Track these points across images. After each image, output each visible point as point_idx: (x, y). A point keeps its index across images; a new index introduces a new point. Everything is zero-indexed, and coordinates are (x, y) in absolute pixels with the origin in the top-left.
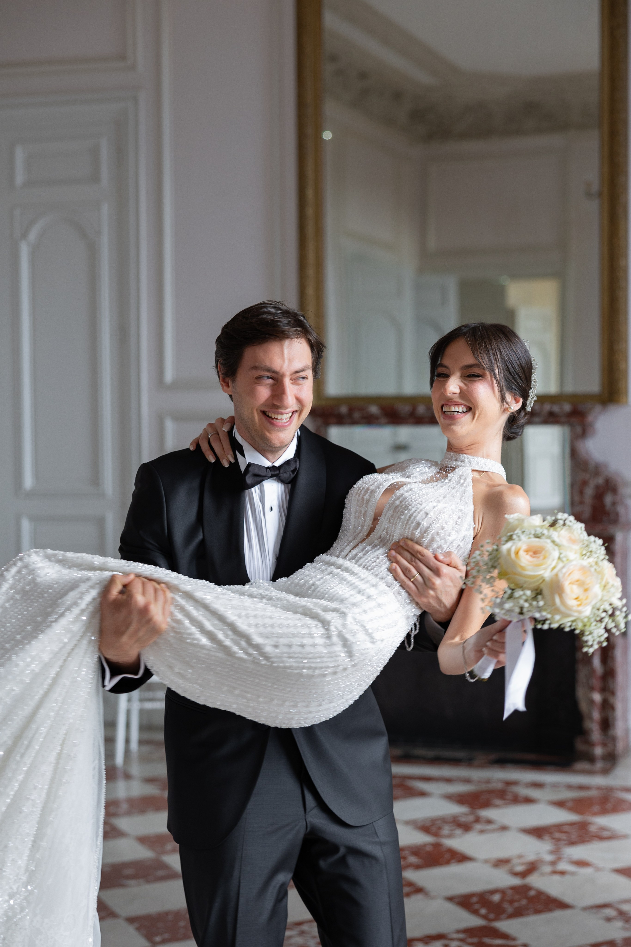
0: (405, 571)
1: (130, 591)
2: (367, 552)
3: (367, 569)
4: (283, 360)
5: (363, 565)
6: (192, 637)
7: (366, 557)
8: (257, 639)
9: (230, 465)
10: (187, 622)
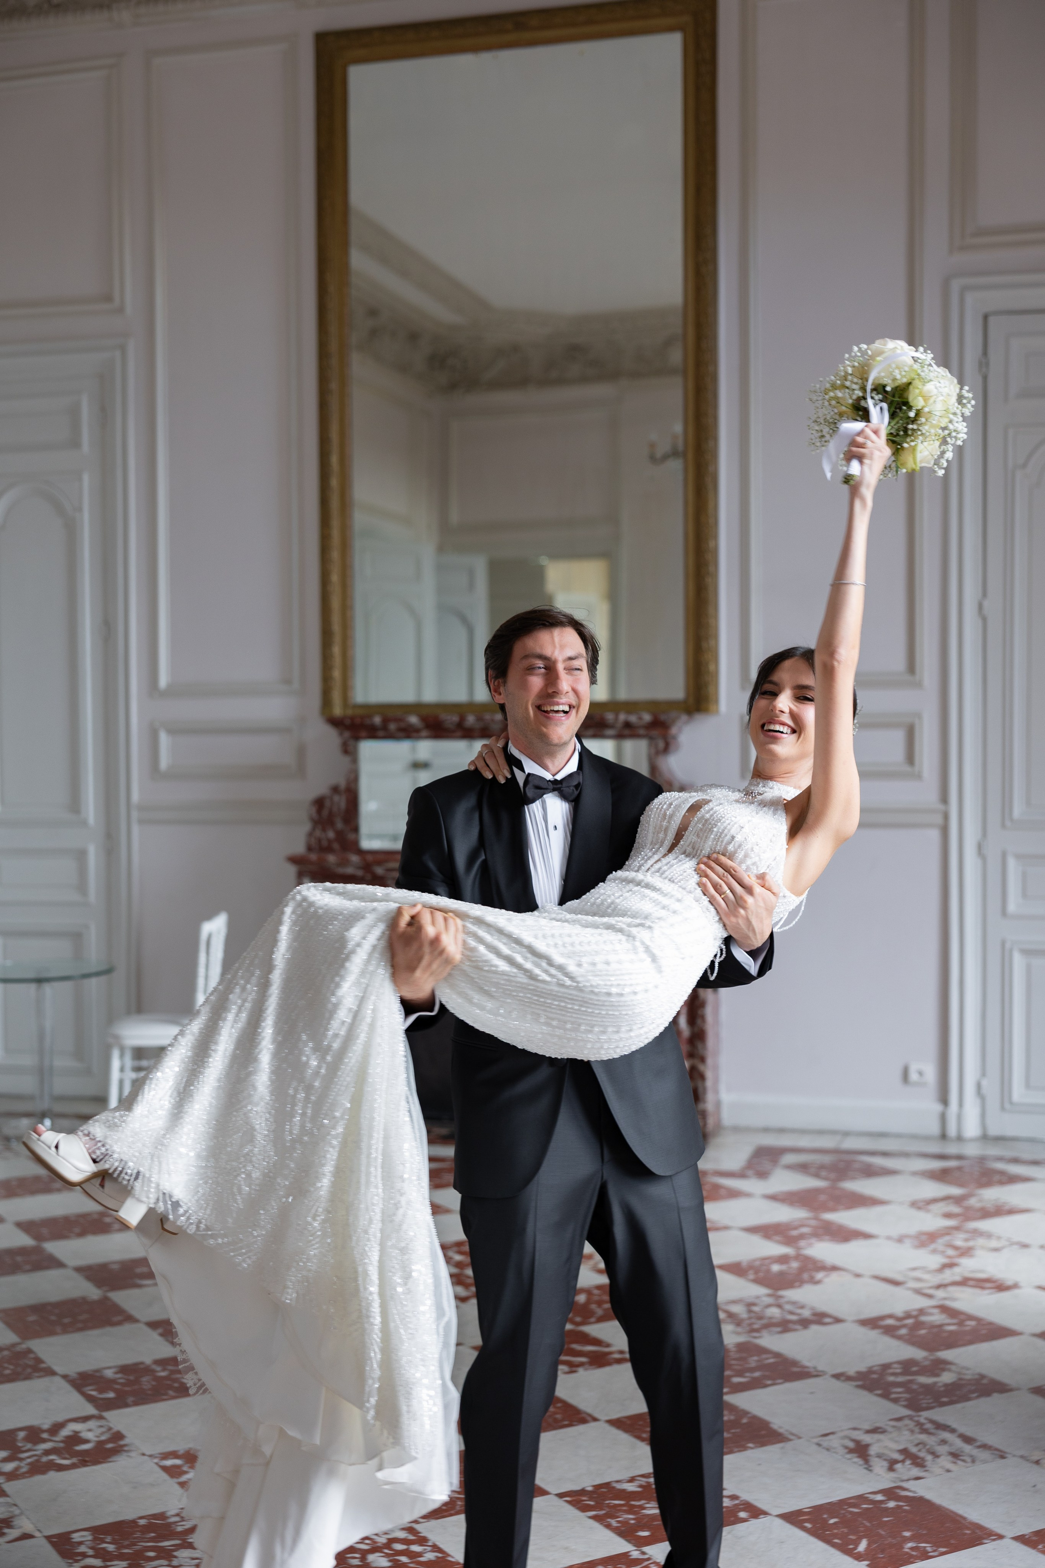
0: (716, 887)
1: (419, 922)
2: (672, 866)
3: (673, 882)
4: (555, 647)
5: (668, 878)
6: (489, 964)
7: (671, 870)
8: (558, 959)
9: (506, 781)
10: (482, 948)
